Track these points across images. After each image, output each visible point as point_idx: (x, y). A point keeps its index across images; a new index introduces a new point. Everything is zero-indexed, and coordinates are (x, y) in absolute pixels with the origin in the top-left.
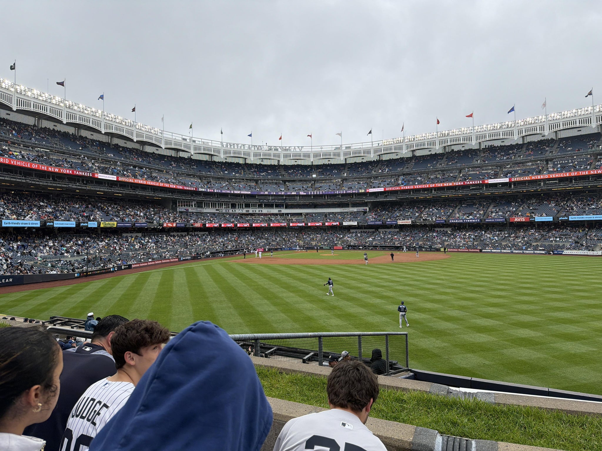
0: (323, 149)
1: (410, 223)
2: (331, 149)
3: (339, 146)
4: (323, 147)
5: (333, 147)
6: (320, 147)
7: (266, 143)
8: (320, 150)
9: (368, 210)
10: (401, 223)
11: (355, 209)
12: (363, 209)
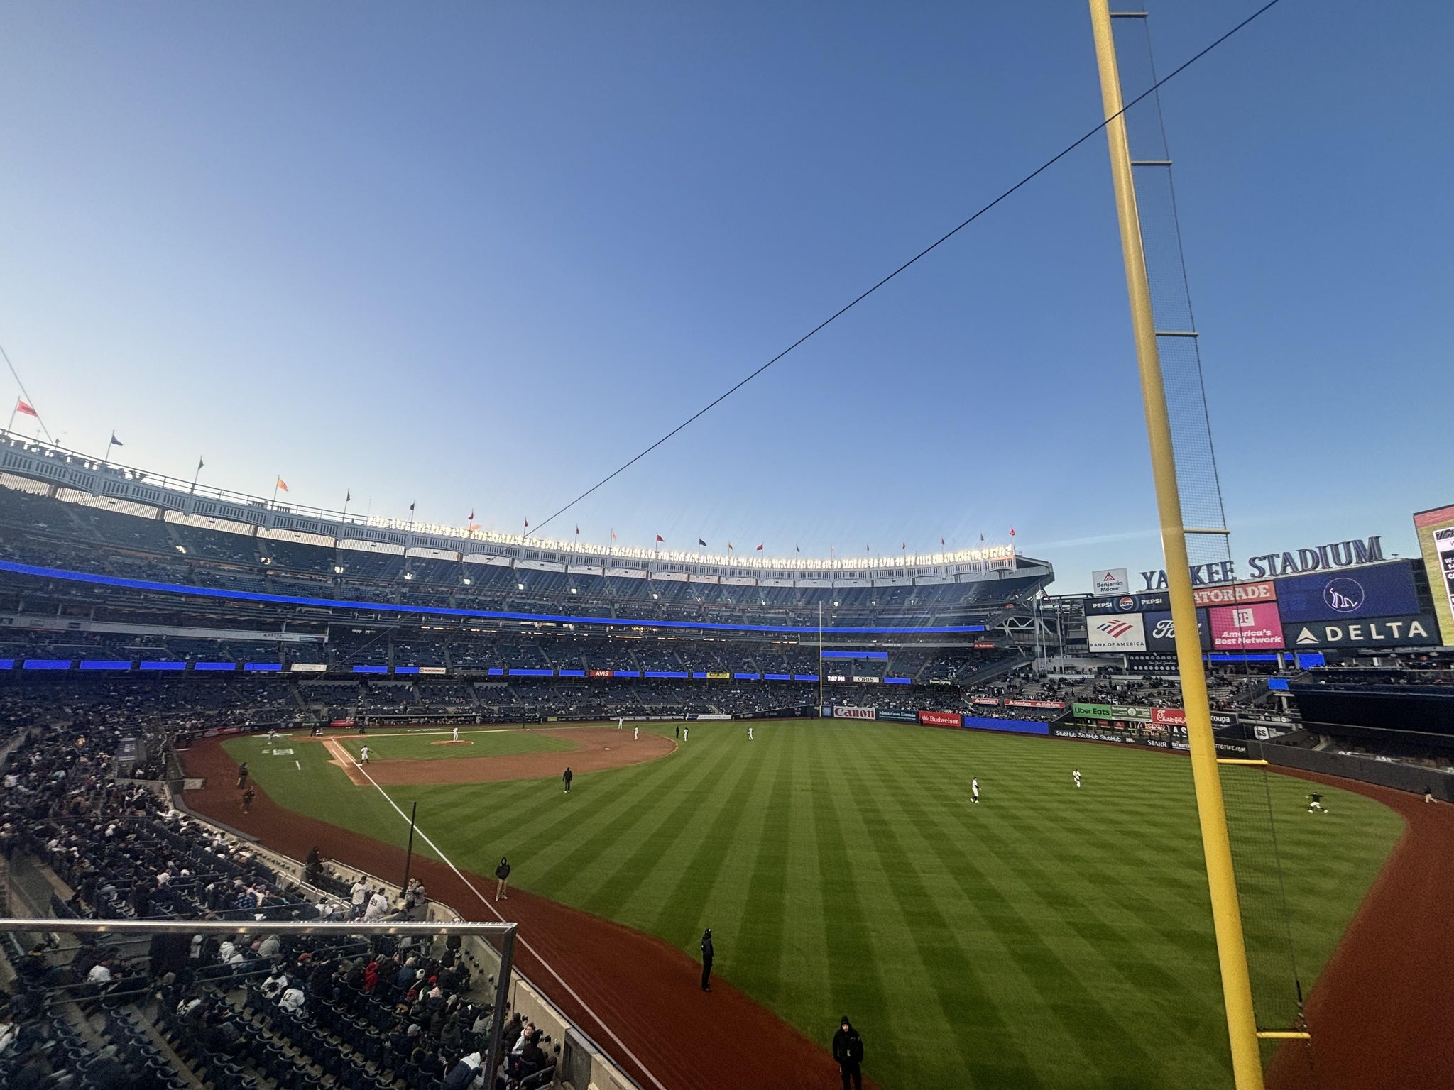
0: (222, 498)
1: (444, 673)
2: (245, 503)
3: (263, 501)
4: (226, 493)
5: (250, 499)
6: (217, 491)
7: (57, 441)
8: (217, 497)
9: (326, 641)
10: (425, 672)
11: (296, 637)
12: (316, 638)
